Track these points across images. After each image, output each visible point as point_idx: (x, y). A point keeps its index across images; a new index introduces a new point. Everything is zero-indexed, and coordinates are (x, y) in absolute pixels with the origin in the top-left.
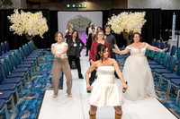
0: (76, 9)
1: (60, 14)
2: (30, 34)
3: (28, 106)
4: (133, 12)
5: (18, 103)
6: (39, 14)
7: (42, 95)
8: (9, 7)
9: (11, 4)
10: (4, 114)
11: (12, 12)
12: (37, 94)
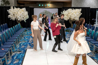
0: (44, 7)
1: (35, 10)
2: (19, 20)
3: (17, 57)
4: (75, 9)
5: (12, 55)
6: (24, 9)
7: (25, 51)
8: (8, 6)
9: (9, 4)
10: (5, 61)
11: (9, 8)
12: (23, 51)
